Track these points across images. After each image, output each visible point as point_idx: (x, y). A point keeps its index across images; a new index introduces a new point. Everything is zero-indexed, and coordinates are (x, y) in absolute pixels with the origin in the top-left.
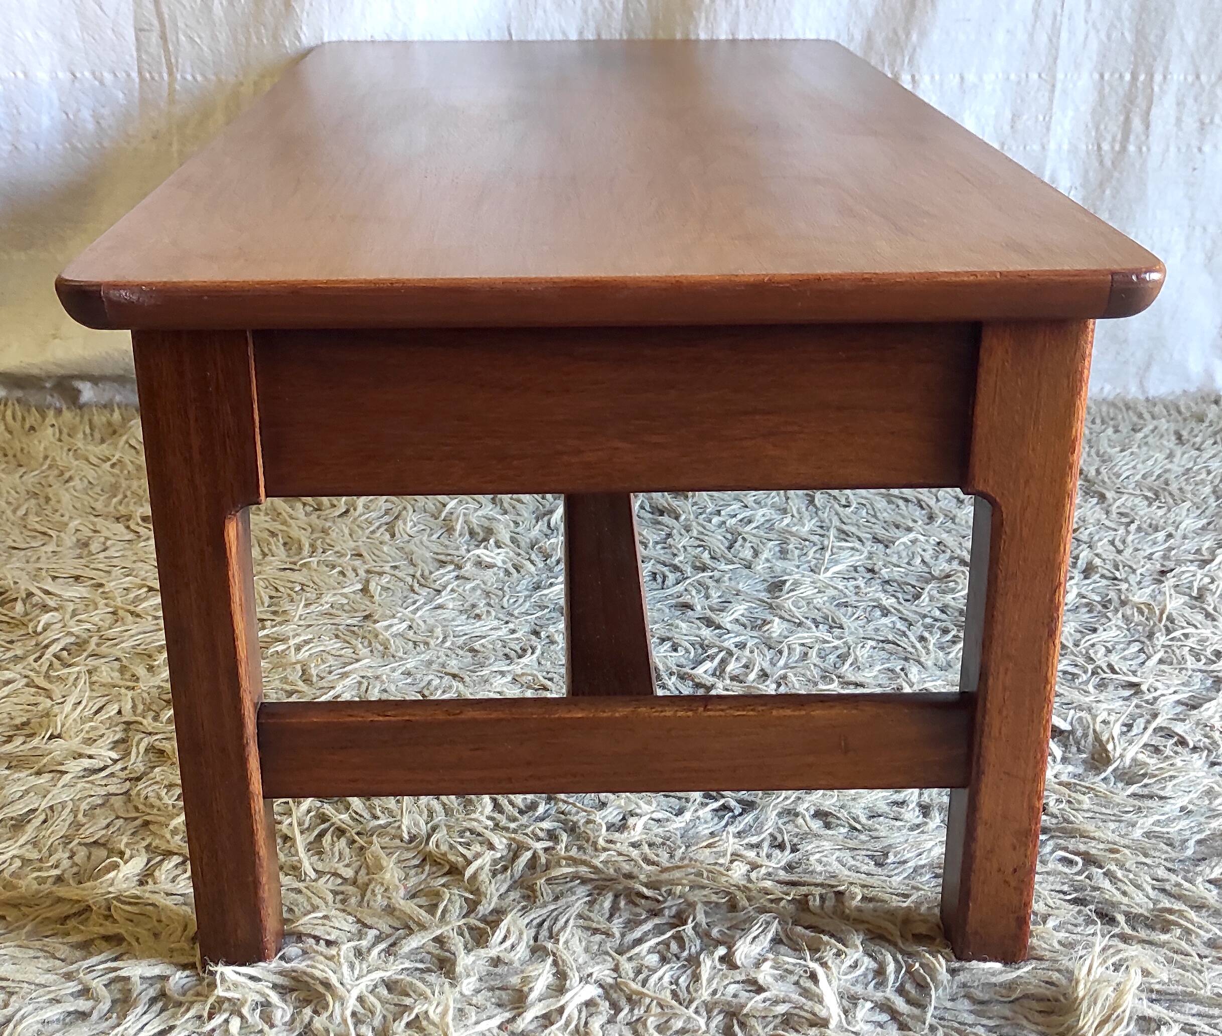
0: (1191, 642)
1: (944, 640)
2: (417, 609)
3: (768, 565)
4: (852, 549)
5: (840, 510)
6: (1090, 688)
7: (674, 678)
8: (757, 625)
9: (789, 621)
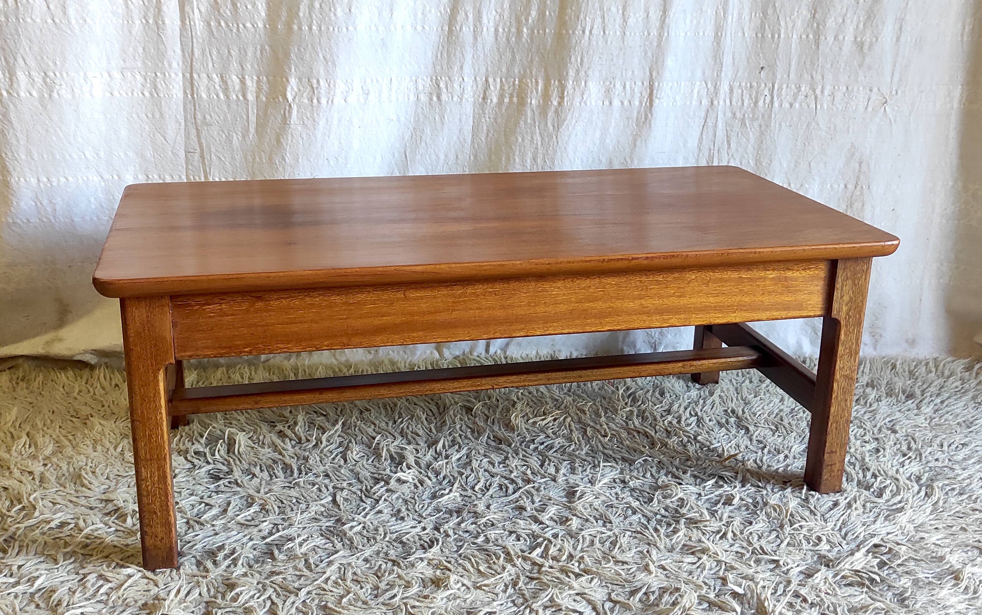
0: (804, 531)
1: (668, 531)
2: (367, 514)
3: (565, 478)
4: (611, 466)
5: (602, 439)
6: (752, 563)
7: (520, 559)
8: (564, 521)
9: (581, 518)
